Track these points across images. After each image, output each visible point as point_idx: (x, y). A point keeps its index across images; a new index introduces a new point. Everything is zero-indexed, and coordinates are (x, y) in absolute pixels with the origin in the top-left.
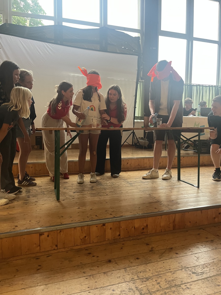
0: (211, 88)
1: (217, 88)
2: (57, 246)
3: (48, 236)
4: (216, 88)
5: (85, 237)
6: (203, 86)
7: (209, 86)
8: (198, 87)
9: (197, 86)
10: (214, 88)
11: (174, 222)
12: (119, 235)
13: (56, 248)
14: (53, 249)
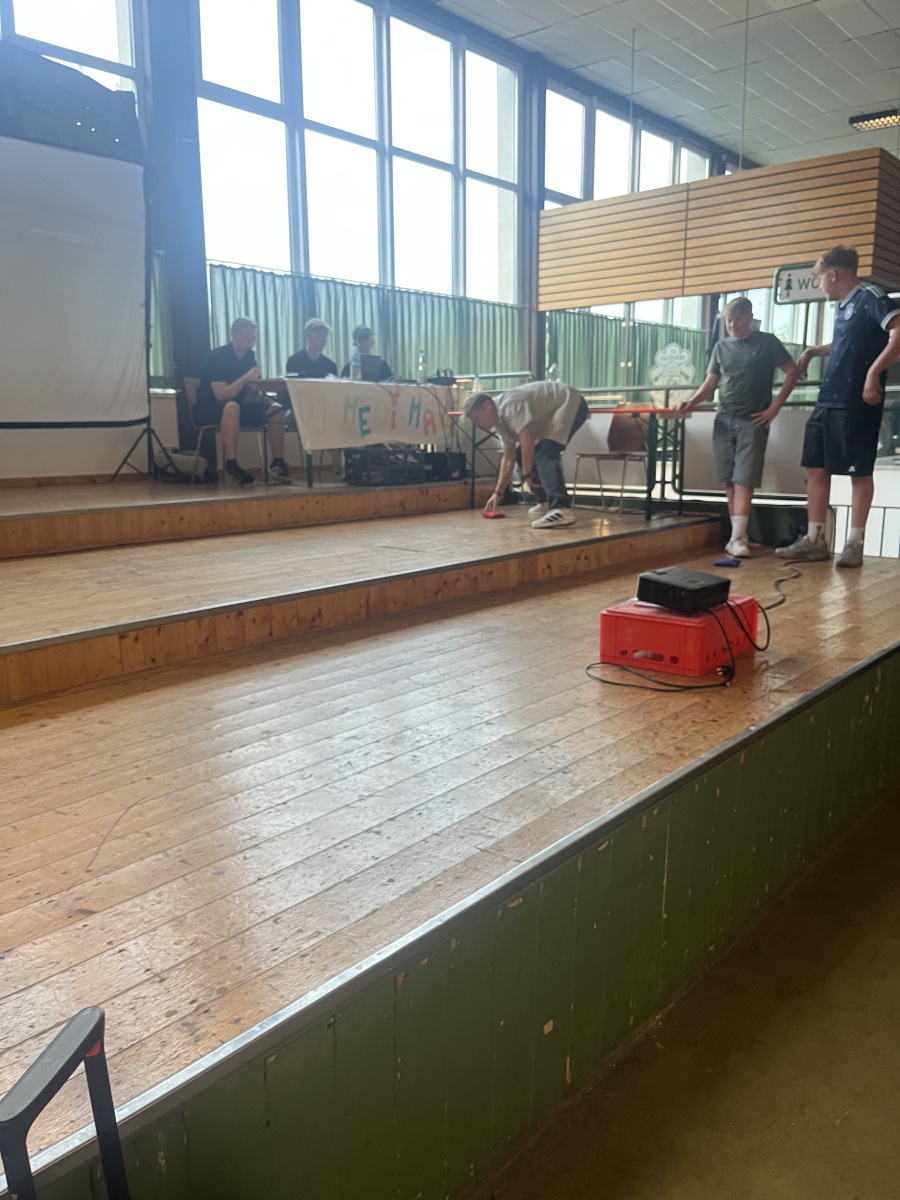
0: (366, 291)
1: (383, 294)
2: (154, 660)
3: (136, 640)
4: (381, 292)
5: (207, 640)
6: (343, 284)
7: (361, 286)
8: (331, 285)
9: (326, 282)
10: (374, 292)
11: (367, 602)
12: (271, 634)
13: (153, 666)
14: (147, 667)
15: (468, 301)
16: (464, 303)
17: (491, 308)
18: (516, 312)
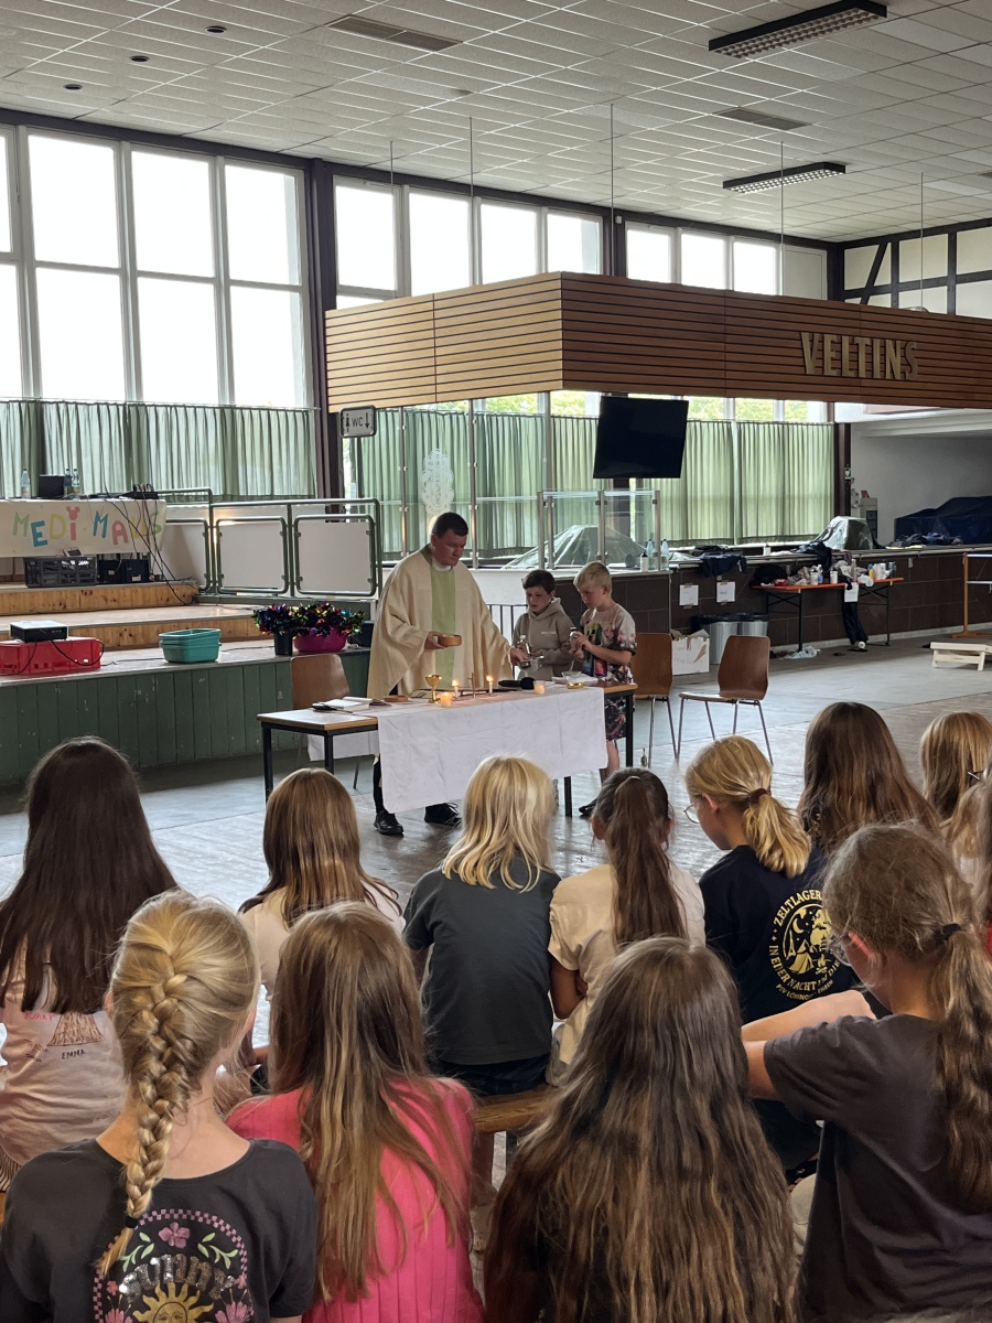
15: (233, 408)
16: (227, 412)
17: (264, 413)
18: (299, 415)
